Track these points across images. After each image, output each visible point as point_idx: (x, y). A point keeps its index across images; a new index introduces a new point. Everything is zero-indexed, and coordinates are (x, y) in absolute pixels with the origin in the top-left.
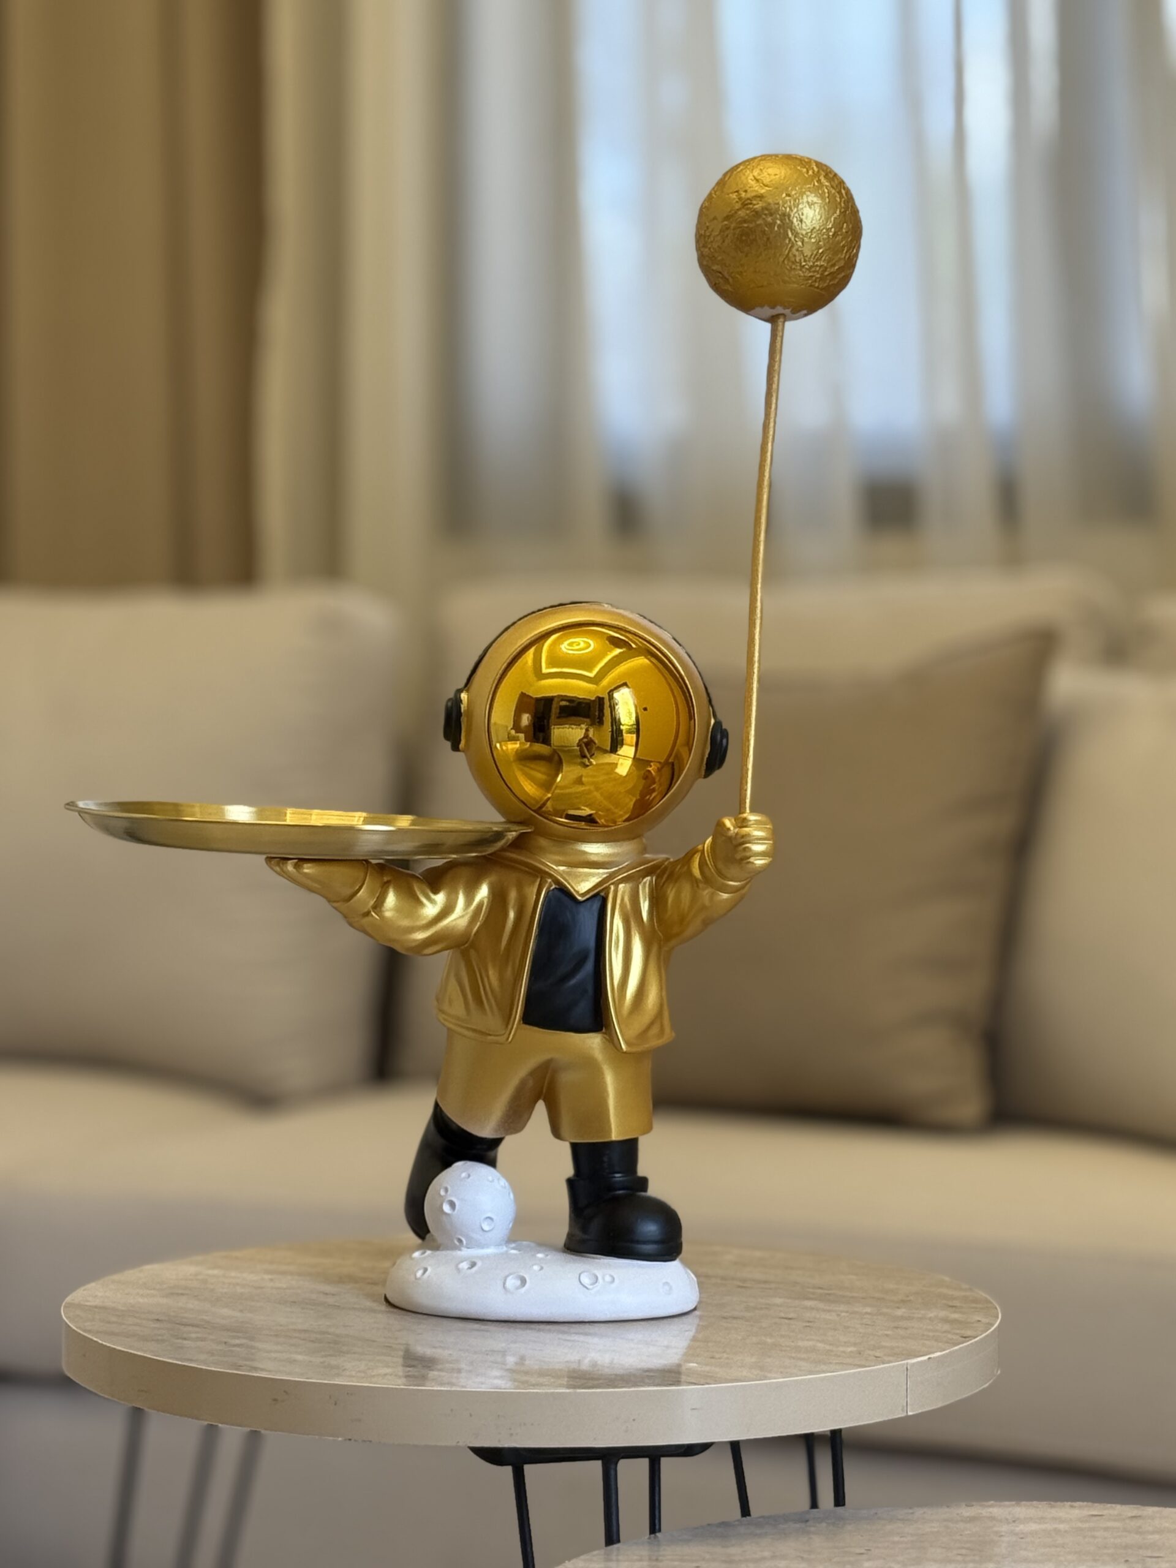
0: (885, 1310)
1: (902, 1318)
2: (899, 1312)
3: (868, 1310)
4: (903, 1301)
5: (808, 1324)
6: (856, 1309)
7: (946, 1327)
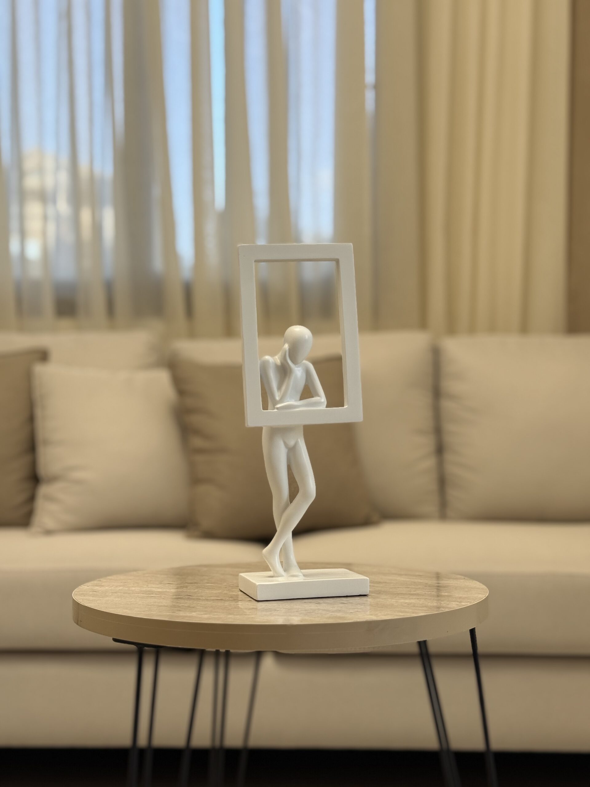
0: (127, 589)
1: (120, 586)
2: (121, 588)
3: (133, 589)
4: (116, 593)
5: (162, 582)
6: (139, 588)
7: (103, 584)
